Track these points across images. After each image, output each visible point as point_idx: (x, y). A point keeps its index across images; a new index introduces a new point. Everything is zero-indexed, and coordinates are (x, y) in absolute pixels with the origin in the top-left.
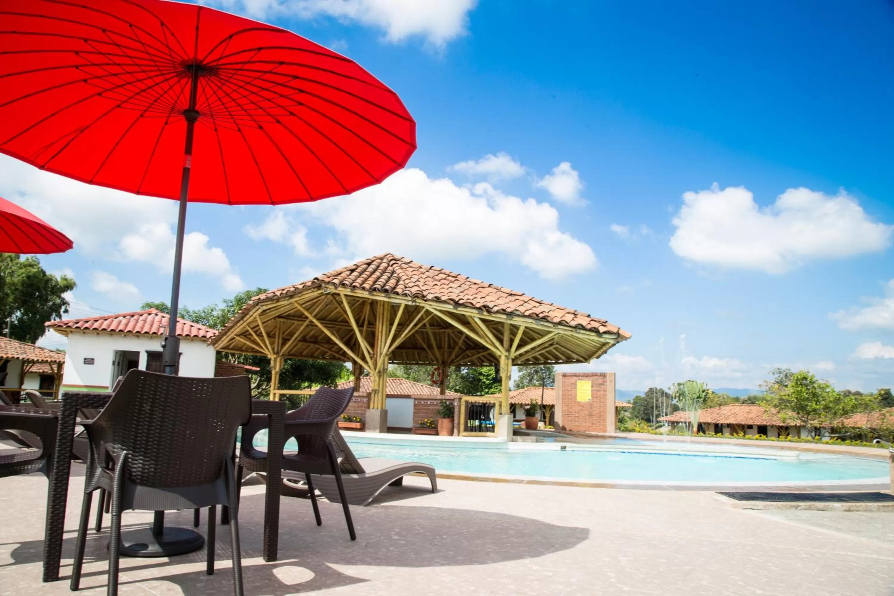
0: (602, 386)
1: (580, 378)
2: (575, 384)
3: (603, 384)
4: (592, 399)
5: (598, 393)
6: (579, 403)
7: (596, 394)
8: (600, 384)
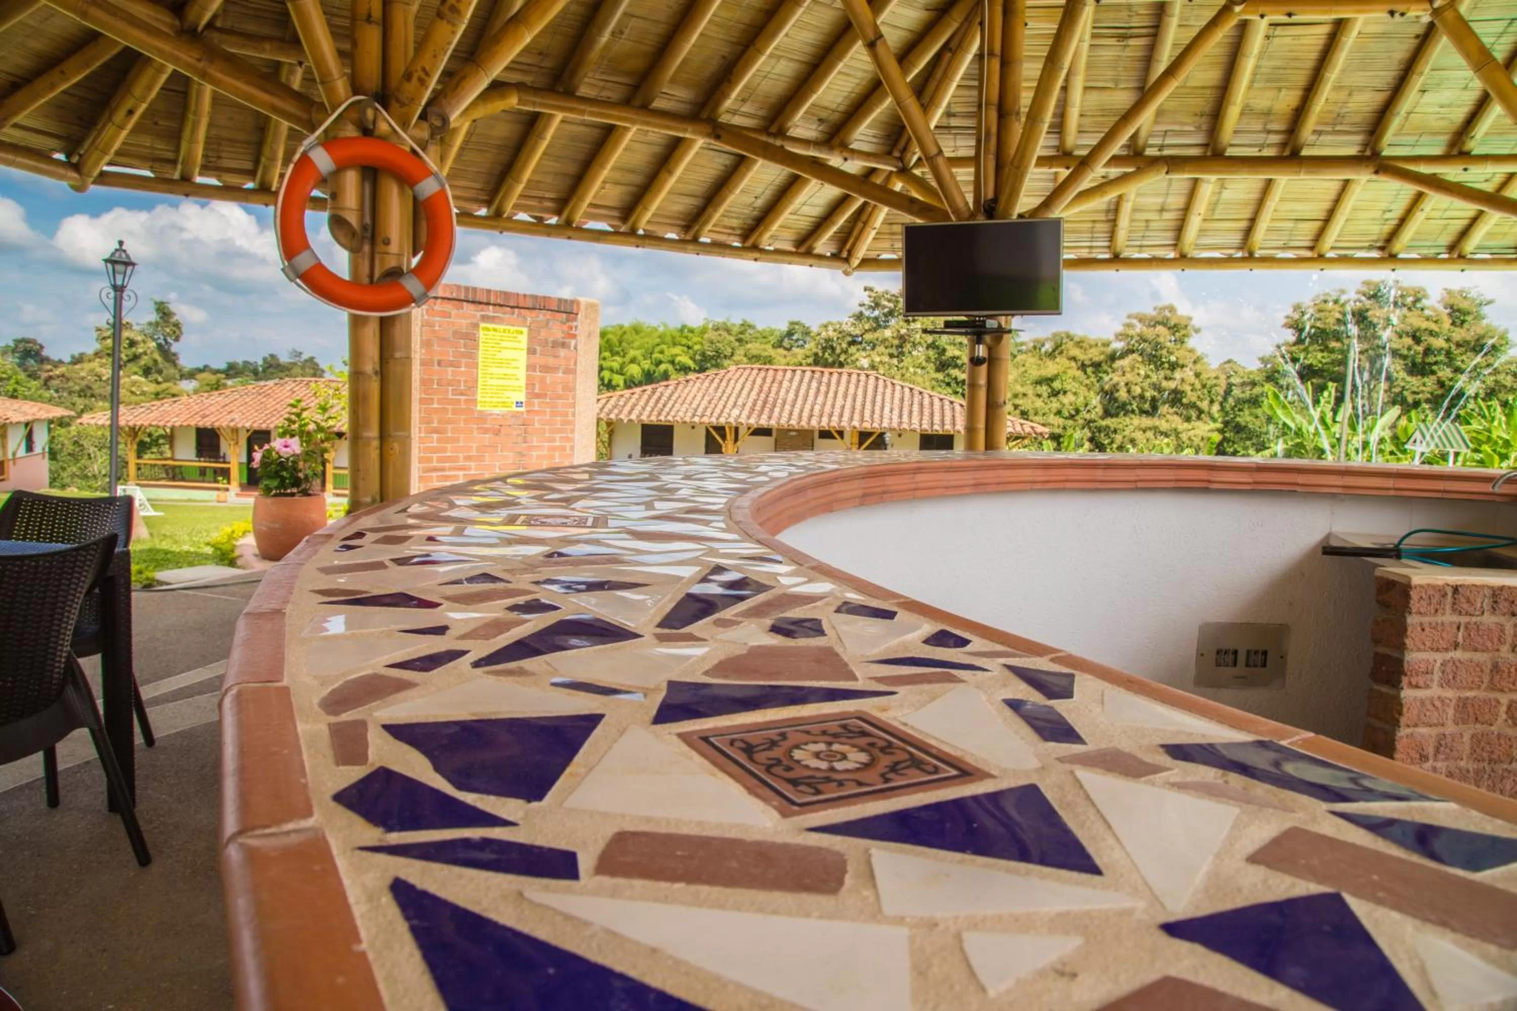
0: (562, 352)
1: (490, 311)
2: (471, 338)
3: (564, 345)
4: (529, 403)
5: (549, 378)
6: (483, 417)
7: (543, 381)
8: (556, 344)
